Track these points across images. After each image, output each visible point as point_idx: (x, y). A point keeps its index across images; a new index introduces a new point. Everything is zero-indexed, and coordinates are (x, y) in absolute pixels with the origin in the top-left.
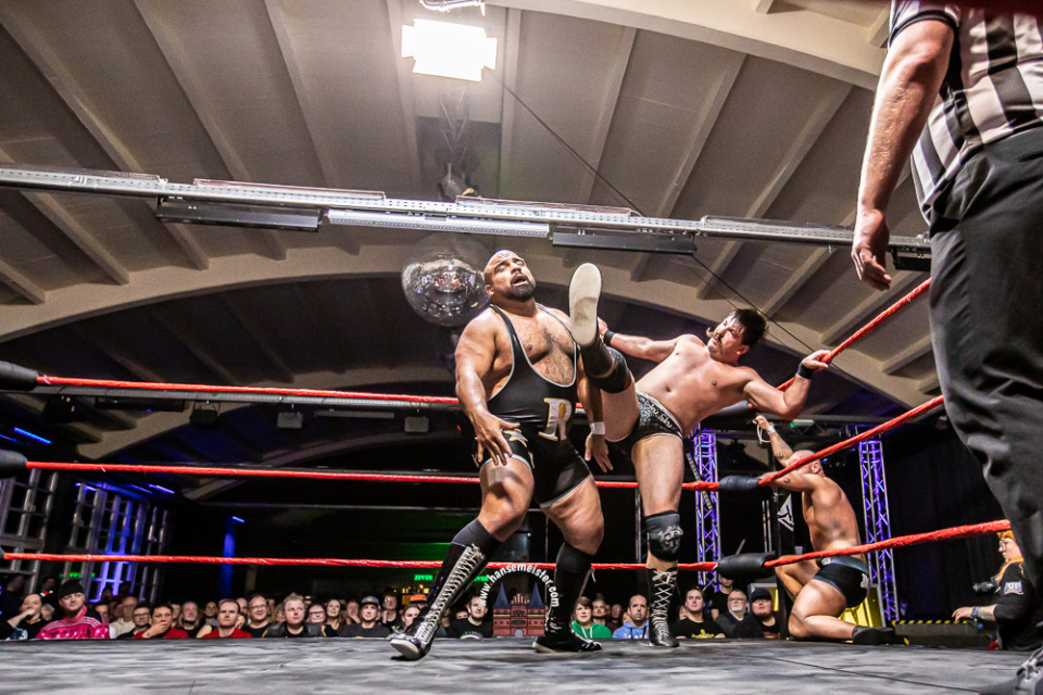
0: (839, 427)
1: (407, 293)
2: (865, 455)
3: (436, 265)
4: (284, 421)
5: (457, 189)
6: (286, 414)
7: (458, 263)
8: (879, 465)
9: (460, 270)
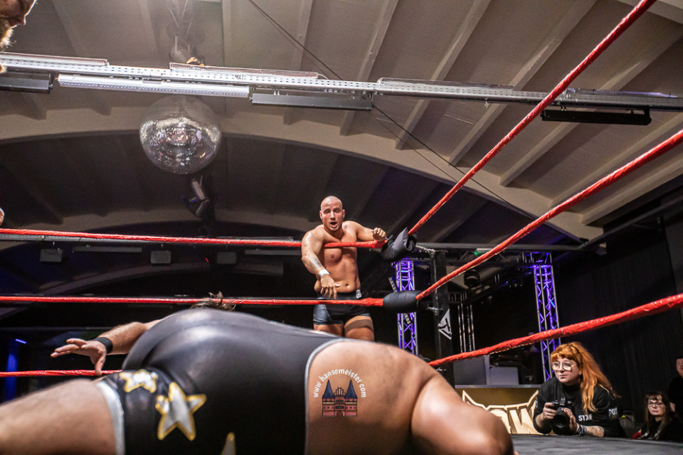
0: (517, 254)
1: (144, 147)
2: (538, 277)
3: (168, 123)
4: (46, 256)
5: (182, 58)
6: (49, 251)
7: (186, 121)
8: (550, 285)
9: (188, 127)
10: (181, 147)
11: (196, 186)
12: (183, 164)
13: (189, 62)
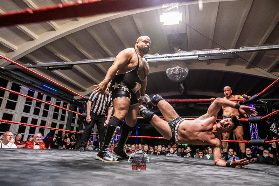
1: (167, 75)
5: (177, 50)
10: (178, 75)
11: (182, 85)
12: (178, 79)
13: (179, 51)
